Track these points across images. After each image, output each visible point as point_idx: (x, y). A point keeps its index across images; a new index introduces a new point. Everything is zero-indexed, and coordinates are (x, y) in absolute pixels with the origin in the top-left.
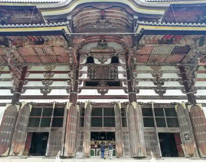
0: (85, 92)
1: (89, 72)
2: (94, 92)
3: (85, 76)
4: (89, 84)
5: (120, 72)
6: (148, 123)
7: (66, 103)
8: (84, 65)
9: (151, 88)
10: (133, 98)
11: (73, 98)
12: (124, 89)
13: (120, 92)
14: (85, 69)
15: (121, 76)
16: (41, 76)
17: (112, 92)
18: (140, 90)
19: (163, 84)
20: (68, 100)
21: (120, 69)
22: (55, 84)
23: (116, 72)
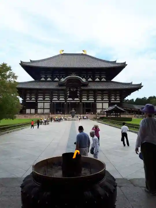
0: (69, 99)
1: (69, 93)
2: (71, 99)
3: (68, 95)
4: (70, 97)
5: (78, 93)
6: (84, 107)
7: (64, 102)
8: (68, 91)
9: (86, 98)
10: (81, 101)
11: (66, 100)
12: (79, 98)
13: (78, 99)
14: (68, 92)
15: (78, 95)
16: (57, 94)
17: (76, 99)
18: (83, 99)
19: (89, 97)
20: (64, 101)
21: (78, 92)
22: (61, 97)
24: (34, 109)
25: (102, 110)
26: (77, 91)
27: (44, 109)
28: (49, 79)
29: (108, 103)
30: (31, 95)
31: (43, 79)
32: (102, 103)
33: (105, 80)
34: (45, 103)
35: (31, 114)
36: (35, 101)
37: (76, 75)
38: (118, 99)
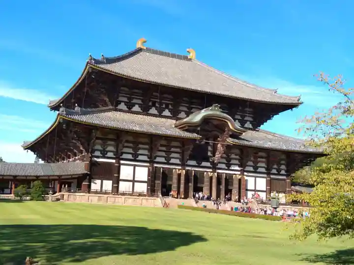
0: (189, 162)
2: (193, 163)
9: (224, 163)
11: (183, 165)
12: (210, 162)
13: (208, 164)
15: (209, 154)
16: (164, 149)
17: (204, 164)
18: (219, 164)
19: (230, 161)
20: (180, 167)
22: (173, 155)
23: (207, 150)
24: (111, 182)
25: (254, 192)
26: (207, 144)
27: (134, 181)
28: (136, 108)
29: (265, 179)
30: (104, 145)
31: (122, 106)
32: (254, 178)
33: (251, 126)
34: (136, 167)
35: (101, 192)
36: (114, 161)
37: (221, 110)
38: (283, 172)
